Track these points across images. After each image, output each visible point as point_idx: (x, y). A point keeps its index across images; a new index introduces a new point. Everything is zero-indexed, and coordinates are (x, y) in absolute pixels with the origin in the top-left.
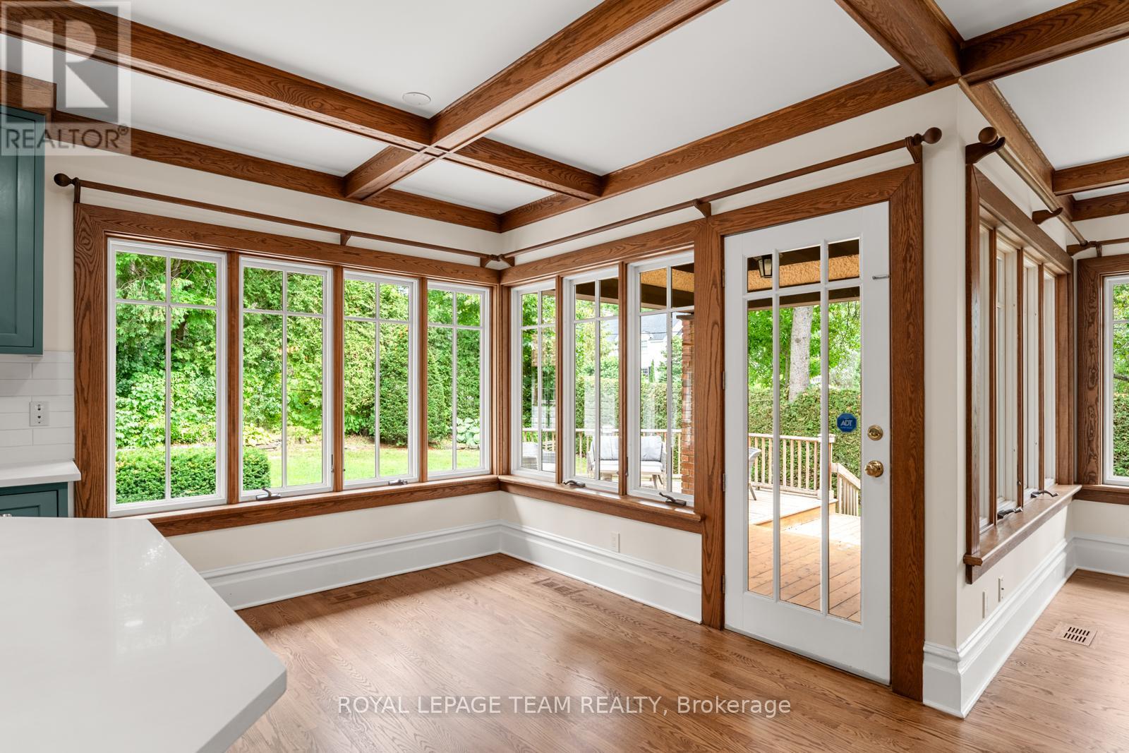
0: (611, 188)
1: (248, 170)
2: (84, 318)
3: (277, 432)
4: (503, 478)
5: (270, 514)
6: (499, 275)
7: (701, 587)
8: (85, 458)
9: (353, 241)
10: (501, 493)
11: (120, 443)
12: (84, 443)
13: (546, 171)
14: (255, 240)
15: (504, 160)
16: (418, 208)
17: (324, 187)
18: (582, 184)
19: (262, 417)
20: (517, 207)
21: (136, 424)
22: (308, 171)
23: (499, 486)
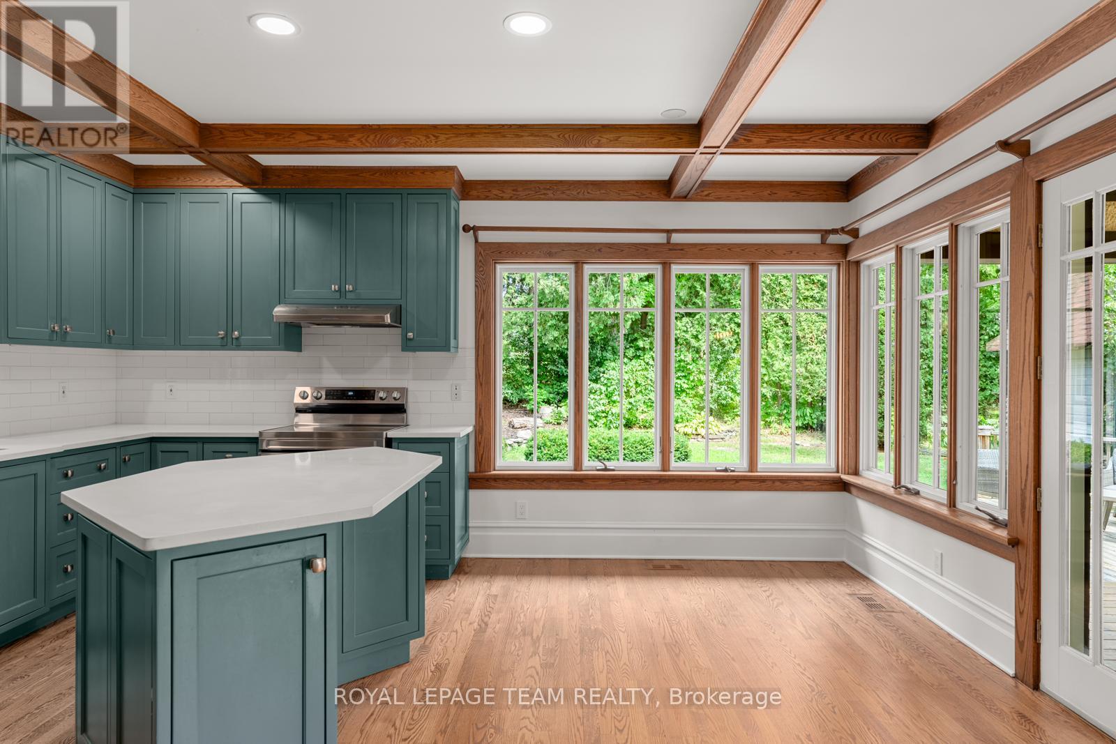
0: (937, 136)
1: (588, 193)
2: (480, 324)
3: (728, 423)
4: (845, 477)
5: (603, 483)
6: (845, 249)
7: (1014, 630)
8: (481, 424)
9: (676, 238)
10: (845, 494)
11: (590, 424)
12: (480, 414)
13: (841, 138)
14: (594, 251)
15: (784, 140)
16: (744, 193)
17: (651, 193)
18: (896, 140)
19: (714, 406)
20: (859, 171)
21: (603, 408)
22: (637, 182)
23: (844, 486)
